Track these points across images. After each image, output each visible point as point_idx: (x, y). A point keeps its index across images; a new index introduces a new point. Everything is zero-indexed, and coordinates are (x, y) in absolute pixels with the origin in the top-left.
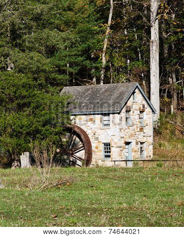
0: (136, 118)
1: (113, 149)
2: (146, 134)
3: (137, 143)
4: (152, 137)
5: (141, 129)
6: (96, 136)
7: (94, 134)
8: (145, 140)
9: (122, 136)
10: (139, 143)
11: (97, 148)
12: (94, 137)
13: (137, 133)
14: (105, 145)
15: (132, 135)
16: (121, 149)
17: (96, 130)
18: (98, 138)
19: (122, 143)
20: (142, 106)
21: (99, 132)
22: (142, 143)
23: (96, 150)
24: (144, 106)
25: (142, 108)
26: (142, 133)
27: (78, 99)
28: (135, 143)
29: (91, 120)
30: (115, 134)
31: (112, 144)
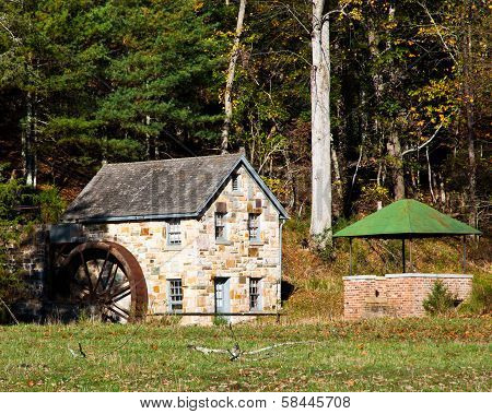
0: (241, 228)
1: (187, 293)
2: (264, 261)
3: (242, 280)
4: (279, 267)
5: (253, 251)
6: (156, 265)
7: (152, 261)
8: (263, 274)
9: (207, 264)
10: (248, 280)
11: (156, 289)
12: (150, 268)
13: (243, 259)
14: (172, 283)
15: (229, 264)
16: (204, 291)
17: (155, 253)
18: (158, 269)
19: (206, 280)
20: (254, 204)
21: (160, 256)
22: (255, 280)
23: (155, 294)
24: (259, 203)
25: (254, 207)
26: (255, 259)
27: (124, 189)
28: (237, 280)
29: (146, 232)
30: (190, 261)
31: (185, 282)
